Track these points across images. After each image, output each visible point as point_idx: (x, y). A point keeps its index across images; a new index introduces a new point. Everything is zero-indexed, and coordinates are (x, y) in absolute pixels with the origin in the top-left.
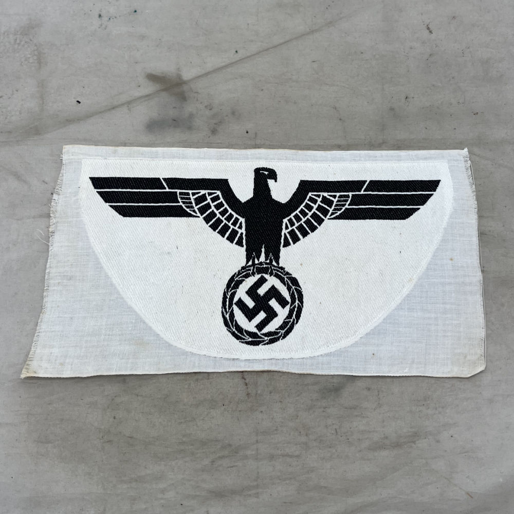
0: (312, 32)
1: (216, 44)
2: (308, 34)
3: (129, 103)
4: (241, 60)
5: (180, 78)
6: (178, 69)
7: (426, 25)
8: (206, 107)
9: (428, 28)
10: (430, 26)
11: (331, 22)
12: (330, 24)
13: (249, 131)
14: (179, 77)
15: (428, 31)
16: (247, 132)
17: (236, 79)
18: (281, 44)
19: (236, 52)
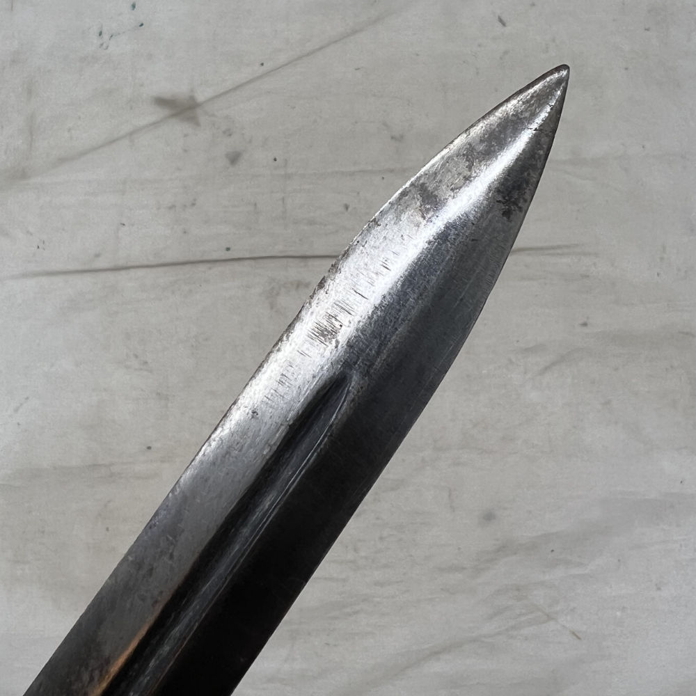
3: (131, 134)
5: (193, 100)
8: (224, 132)
9: (500, 21)
10: (503, 18)
13: (277, 158)
14: (192, 98)
15: (500, 24)
16: (275, 160)
19: (262, 64)
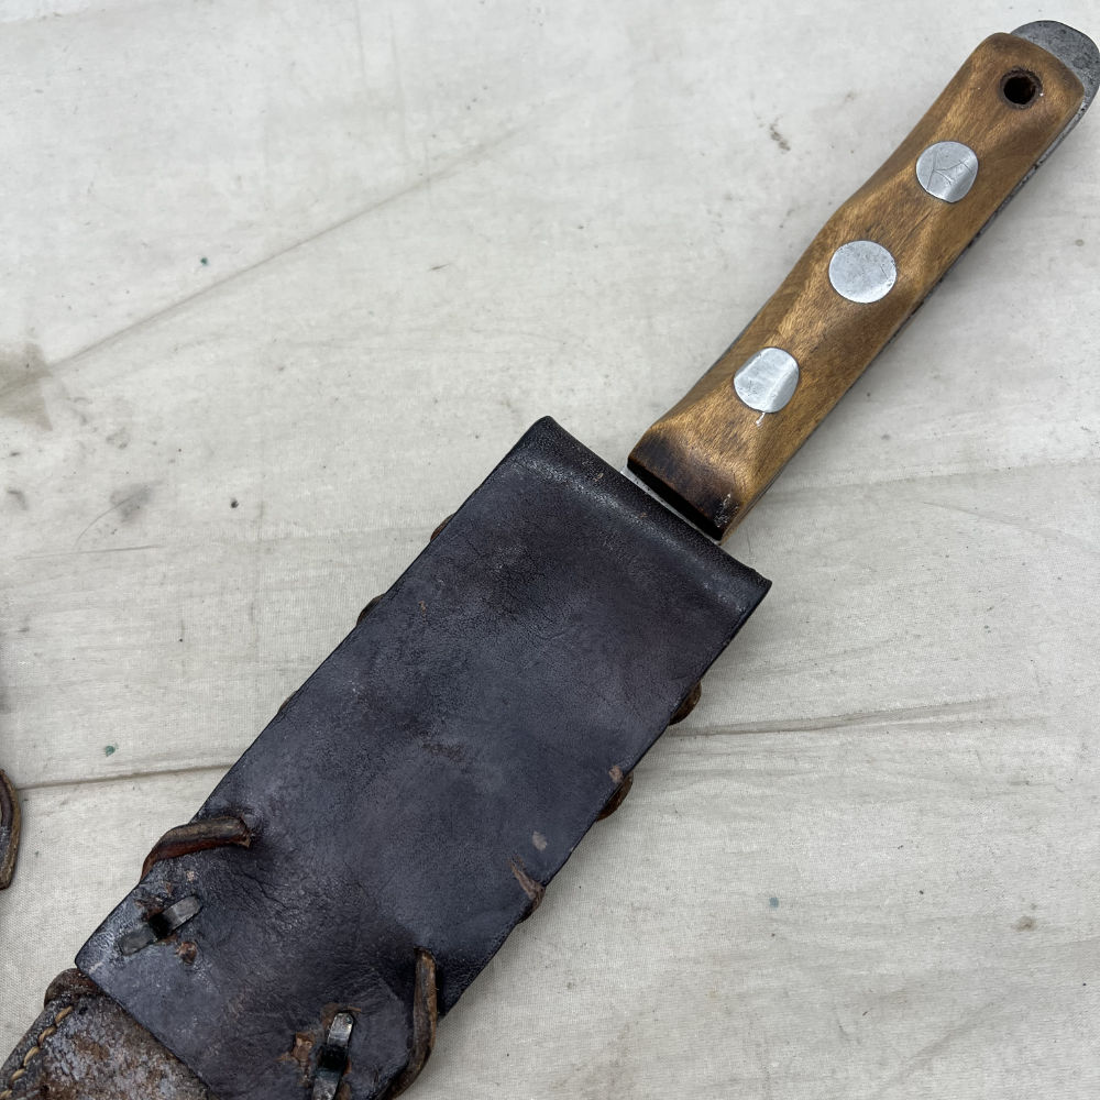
0: (427, 181)
1: (144, 244)
2: (415, 188)
4: (218, 286)
5: (34, 358)
6: (31, 331)
7: (766, 128)
8: (109, 439)
9: (776, 136)
10: (780, 129)
11: (481, 147)
12: (479, 152)
13: (239, 500)
14: (34, 353)
15: (774, 145)
16: (234, 505)
17: (199, 343)
18: (333, 227)
19: (204, 261)
